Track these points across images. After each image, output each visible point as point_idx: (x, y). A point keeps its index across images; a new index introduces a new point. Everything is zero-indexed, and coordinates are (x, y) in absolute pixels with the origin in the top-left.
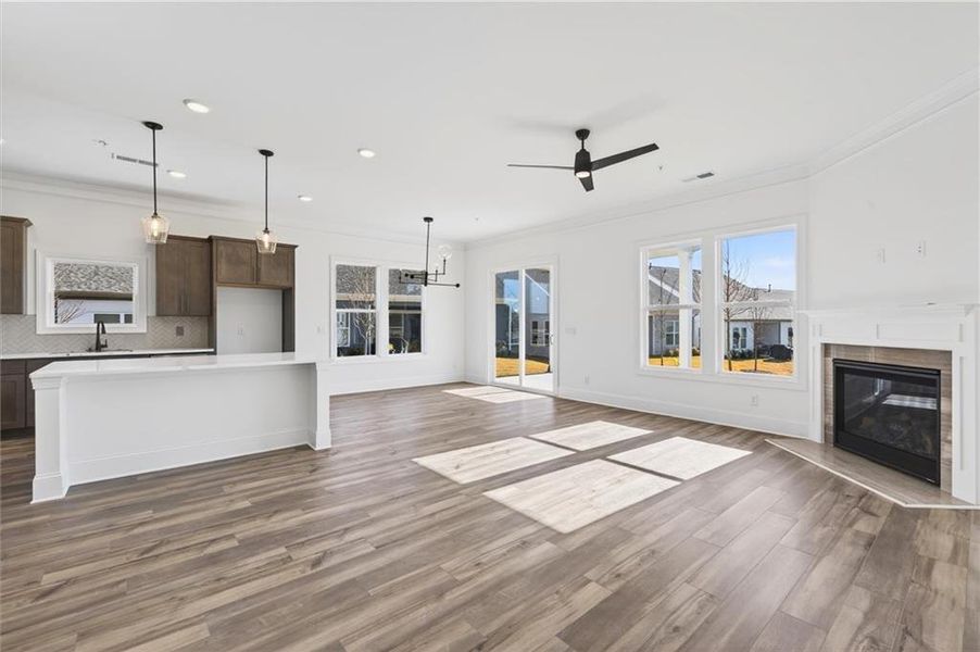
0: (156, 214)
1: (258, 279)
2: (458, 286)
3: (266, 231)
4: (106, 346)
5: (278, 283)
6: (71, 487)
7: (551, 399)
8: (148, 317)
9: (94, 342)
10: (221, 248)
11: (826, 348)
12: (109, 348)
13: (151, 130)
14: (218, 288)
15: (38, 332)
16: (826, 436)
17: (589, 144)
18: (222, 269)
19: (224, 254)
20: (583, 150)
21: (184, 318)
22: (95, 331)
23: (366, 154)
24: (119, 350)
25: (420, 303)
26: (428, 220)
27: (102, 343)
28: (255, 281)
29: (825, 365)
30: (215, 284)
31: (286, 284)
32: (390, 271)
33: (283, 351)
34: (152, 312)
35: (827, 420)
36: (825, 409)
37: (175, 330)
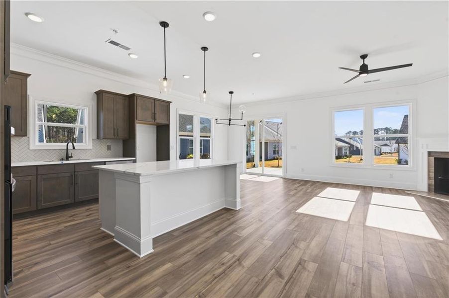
2: (245, 126)
4: (72, 157)
5: (163, 122)
7: (282, 179)
8: (93, 139)
9: (65, 155)
11: (430, 153)
15: (30, 148)
16: (429, 189)
17: (367, 61)
18: (140, 113)
20: (364, 64)
22: (66, 148)
23: (257, 55)
26: (231, 93)
27: (70, 155)
29: (429, 161)
32: (201, 118)
33: (157, 161)
34: (95, 137)
35: (430, 183)
36: (429, 178)
37: (106, 147)
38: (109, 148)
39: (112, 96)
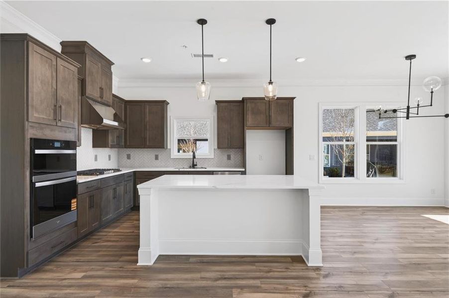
0: (203, 81)
1: (270, 123)
2: (446, 116)
3: (271, 83)
4: (196, 165)
5: (282, 125)
6: (160, 256)
8: (214, 149)
9: (192, 163)
10: (249, 105)
12: (198, 166)
13: (201, 26)
14: (247, 131)
15: (172, 157)
18: (250, 119)
19: (250, 108)
21: (231, 150)
22: (193, 157)
24: (202, 168)
25: (396, 137)
26: (410, 57)
27: (195, 163)
28: (267, 125)
30: (245, 128)
31: (287, 125)
32: (367, 110)
33: (286, 174)
34: (216, 147)
37: (226, 157)
38: (229, 158)
39: (226, 104)
